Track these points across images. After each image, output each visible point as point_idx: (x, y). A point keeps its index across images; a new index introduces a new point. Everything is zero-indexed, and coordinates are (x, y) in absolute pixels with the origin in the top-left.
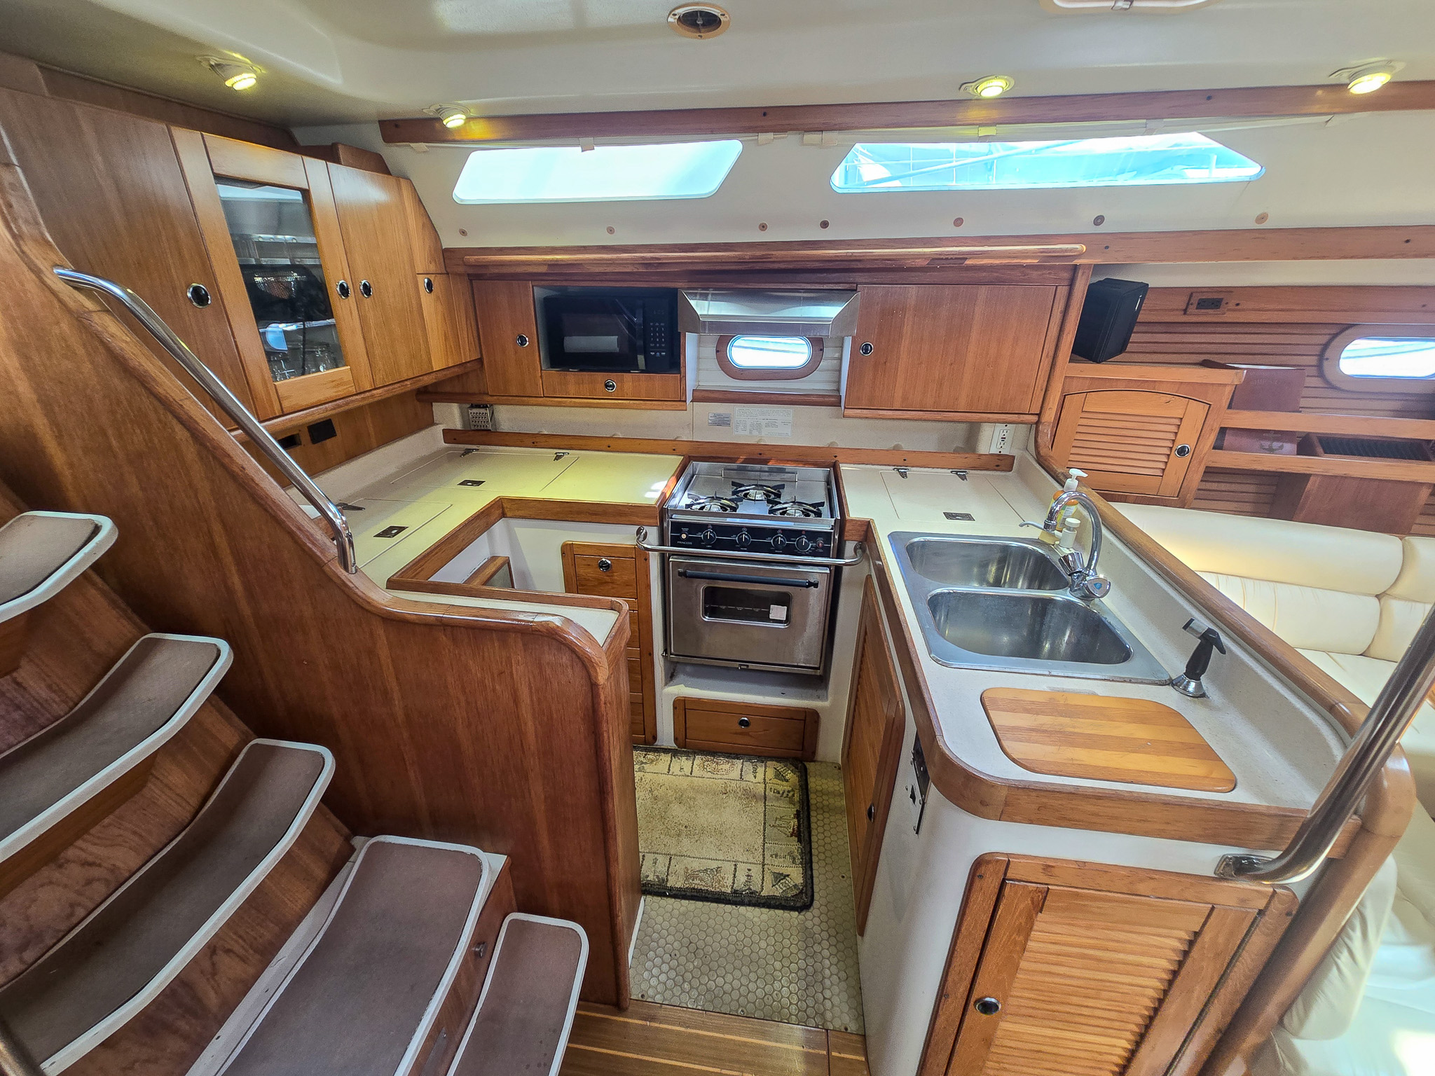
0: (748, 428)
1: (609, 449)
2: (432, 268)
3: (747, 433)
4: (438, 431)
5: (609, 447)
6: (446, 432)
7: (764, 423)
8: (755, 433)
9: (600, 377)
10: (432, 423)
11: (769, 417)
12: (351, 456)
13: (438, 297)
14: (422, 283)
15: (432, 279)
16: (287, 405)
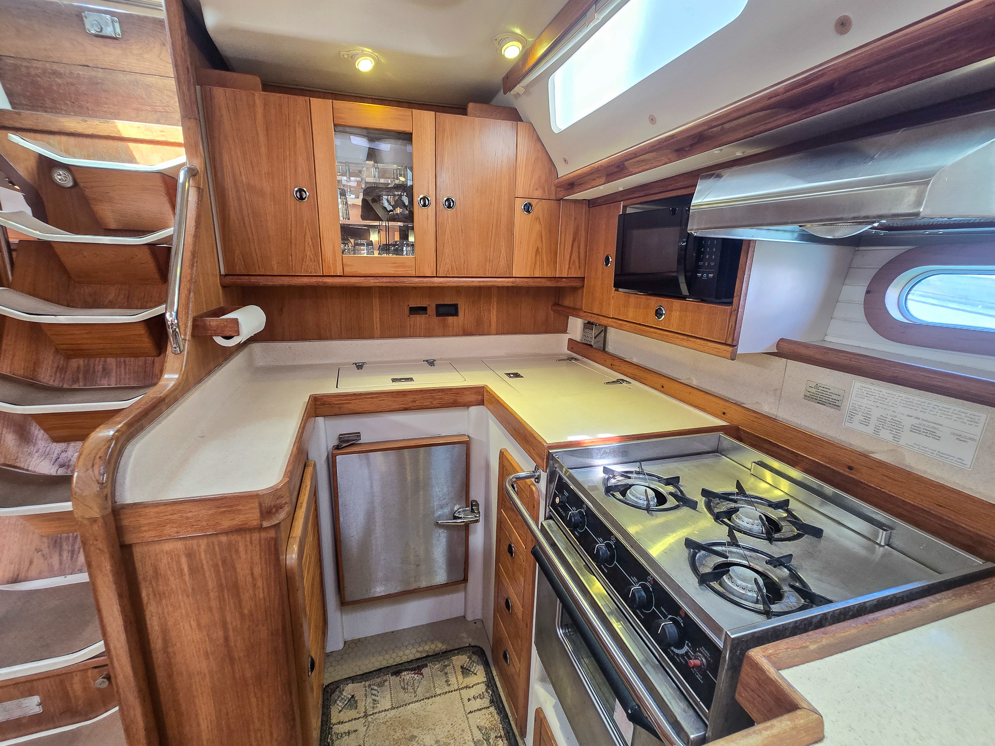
0: (873, 421)
1: (662, 389)
2: (535, 194)
3: (870, 430)
5: (663, 387)
6: (570, 340)
7: (908, 422)
8: (885, 435)
9: (654, 302)
10: (565, 331)
11: (921, 415)
12: (466, 333)
13: (537, 218)
14: (519, 205)
15: (534, 202)
16: (348, 270)
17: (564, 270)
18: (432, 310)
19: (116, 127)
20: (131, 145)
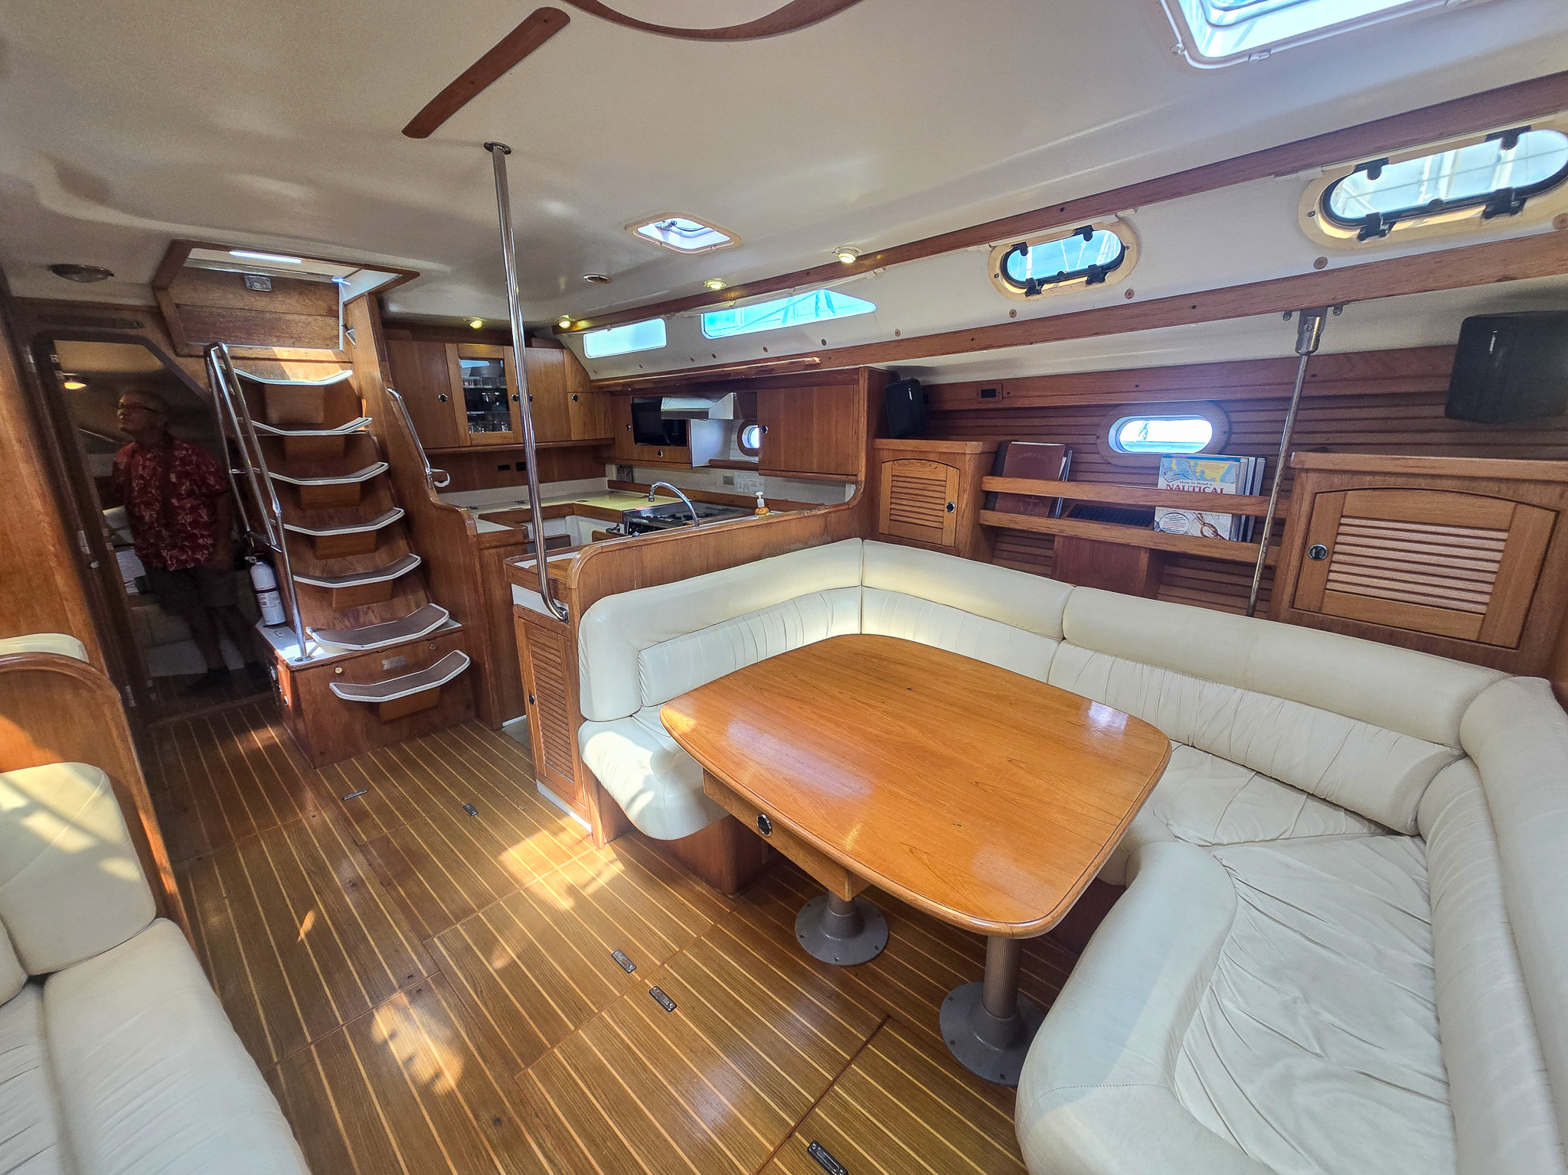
2: (580, 389)
3: (742, 490)
4: (606, 479)
6: (609, 480)
7: (750, 484)
8: (746, 490)
9: (656, 448)
10: (604, 475)
11: (752, 480)
13: (582, 404)
14: (571, 397)
15: (578, 395)
16: (474, 443)
17: (602, 434)
18: (513, 467)
19: (273, 352)
20: (282, 363)
